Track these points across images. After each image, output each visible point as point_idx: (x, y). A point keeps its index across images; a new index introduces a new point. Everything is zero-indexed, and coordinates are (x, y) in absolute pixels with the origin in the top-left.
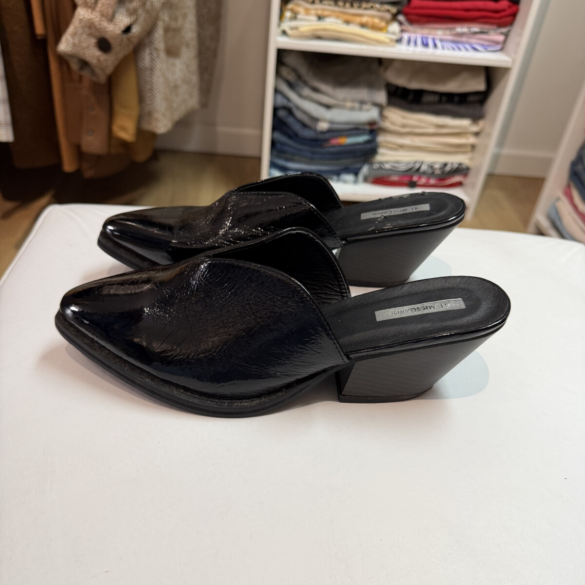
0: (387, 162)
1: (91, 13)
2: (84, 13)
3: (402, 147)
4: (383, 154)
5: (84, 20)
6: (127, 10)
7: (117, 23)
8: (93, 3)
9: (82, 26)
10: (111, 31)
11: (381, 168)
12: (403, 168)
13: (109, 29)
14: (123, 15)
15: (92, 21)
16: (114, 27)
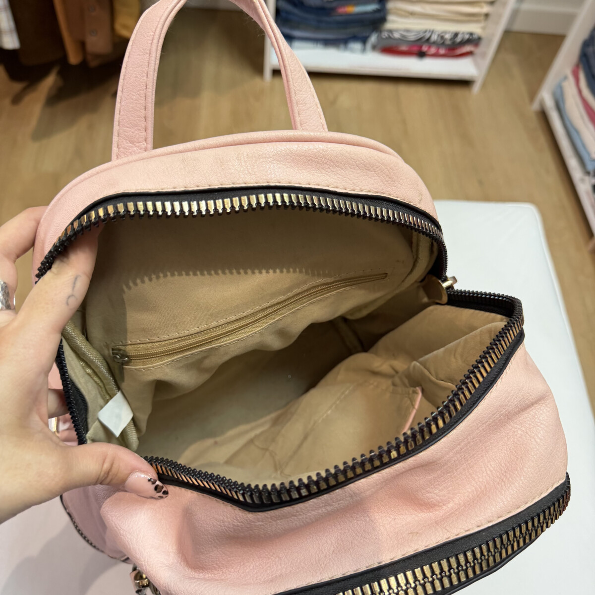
0: (397, 30)
3: (412, 14)
4: (394, 22)
11: (390, 37)
12: (412, 37)
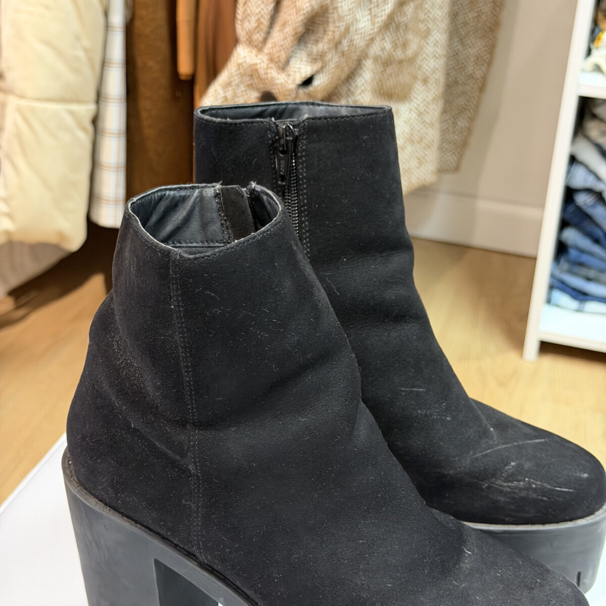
1: (256, 56)
2: (246, 55)
5: (244, 64)
6: (308, 55)
7: (292, 73)
8: (260, 42)
9: (240, 73)
10: (281, 83)
13: (279, 82)
14: (301, 61)
15: (255, 67)
16: (286, 78)
